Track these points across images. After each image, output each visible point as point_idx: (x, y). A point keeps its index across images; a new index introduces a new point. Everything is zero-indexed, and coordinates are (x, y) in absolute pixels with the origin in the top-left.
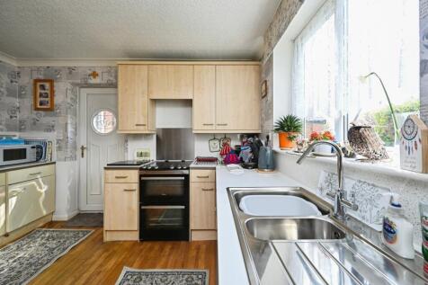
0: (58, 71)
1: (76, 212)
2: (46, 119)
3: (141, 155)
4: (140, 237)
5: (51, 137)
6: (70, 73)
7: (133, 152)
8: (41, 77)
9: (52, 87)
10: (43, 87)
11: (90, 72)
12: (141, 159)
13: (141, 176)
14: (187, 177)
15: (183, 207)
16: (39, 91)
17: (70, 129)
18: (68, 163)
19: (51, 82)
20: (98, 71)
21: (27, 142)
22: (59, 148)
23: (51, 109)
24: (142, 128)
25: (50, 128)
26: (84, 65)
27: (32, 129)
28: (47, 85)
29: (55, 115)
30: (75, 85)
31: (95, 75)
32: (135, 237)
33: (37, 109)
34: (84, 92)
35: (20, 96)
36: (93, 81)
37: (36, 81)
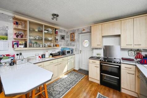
0: (75, 30)
1: (79, 68)
2: (73, 43)
3: (98, 54)
4: (100, 83)
5: (74, 48)
6: (78, 30)
7: (95, 53)
8: (72, 33)
9: (74, 35)
10: (72, 35)
11: (83, 29)
12: (98, 56)
13: (101, 63)
14: (120, 66)
15: (119, 78)
16: (72, 36)
17: (78, 46)
18: (78, 55)
19: (74, 33)
20: (85, 29)
21: (70, 49)
22: (76, 51)
23: (74, 41)
24: (99, 46)
25: (74, 46)
26: (81, 28)
27: (70, 46)
28: (73, 34)
29: (75, 42)
30: (79, 33)
31: (84, 30)
32: (99, 82)
33: (71, 41)
34: (81, 35)
35: (68, 38)
36: (83, 32)
37: (71, 34)
